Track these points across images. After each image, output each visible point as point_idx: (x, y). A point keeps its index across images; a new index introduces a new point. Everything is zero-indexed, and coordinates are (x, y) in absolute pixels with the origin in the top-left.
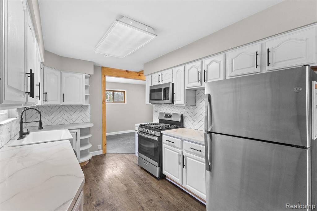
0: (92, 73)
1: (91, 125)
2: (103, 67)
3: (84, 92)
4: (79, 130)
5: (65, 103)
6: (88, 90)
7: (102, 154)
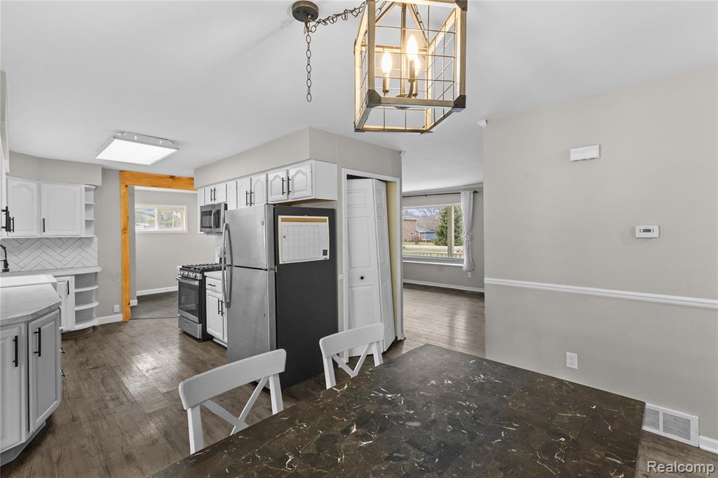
0: (99, 183)
1: (98, 270)
2: (122, 171)
3: (83, 216)
4: (73, 277)
5: (48, 234)
6: (92, 211)
7: (122, 320)
